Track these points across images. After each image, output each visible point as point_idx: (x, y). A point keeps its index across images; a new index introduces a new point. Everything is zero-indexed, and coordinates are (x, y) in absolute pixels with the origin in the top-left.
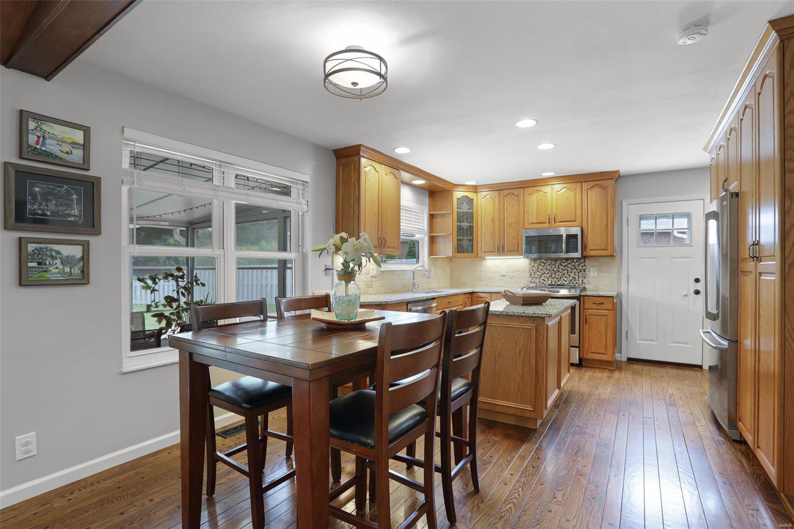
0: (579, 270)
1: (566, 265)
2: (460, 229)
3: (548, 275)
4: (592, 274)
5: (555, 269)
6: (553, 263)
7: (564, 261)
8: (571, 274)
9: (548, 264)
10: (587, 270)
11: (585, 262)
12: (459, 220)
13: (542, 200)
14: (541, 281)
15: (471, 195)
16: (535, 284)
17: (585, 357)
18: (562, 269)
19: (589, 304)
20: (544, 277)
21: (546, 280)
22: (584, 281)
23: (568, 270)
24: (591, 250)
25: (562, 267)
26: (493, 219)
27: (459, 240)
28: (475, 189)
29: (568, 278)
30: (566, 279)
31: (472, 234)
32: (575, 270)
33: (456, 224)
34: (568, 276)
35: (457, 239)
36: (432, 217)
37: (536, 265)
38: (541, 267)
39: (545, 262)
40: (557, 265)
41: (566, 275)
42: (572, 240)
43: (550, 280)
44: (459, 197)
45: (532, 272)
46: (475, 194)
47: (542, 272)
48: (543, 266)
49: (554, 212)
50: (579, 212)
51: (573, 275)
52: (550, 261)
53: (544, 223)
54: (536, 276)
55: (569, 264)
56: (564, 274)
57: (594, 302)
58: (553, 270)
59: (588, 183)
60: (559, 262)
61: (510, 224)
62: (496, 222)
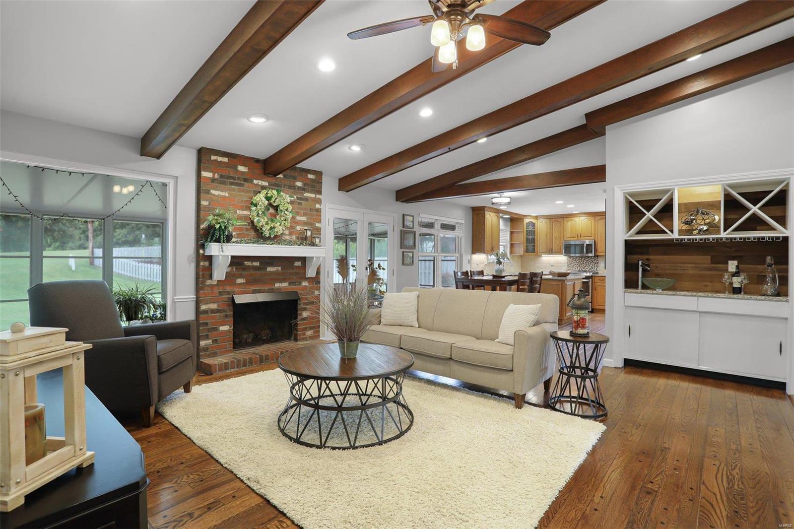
0: (594, 263)
2: (527, 240)
4: (600, 265)
5: (581, 263)
6: (580, 259)
8: (590, 265)
10: (598, 263)
11: (597, 258)
12: (527, 235)
13: (574, 225)
15: (533, 221)
16: (570, 270)
17: (595, 308)
19: (597, 280)
22: (597, 269)
23: (588, 263)
24: (599, 252)
25: (585, 261)
26: (546, 235)
27: (527, 246)
28: (537, 218)
31: (534, 242)
32: (592, 263)
33: (525, 237)
34: (588, 266)
36: (512, 233)
37: (571, 260)
38: (574, 261)
39: (576, 258)
40: (582, 260)
42: (589, 247)
44: (527, 222)
45: (568, 263)
46: (536, 220)
47: (574, 264)
49: (580, 232)
50: (593, 232)
52: (578, 258)
53: (575, 237)
54: (571, 266)
55: (588, 259)
56: (586, 265)
57: (599, 279)
59: (599, 217)
60: (583, 258)
61: (556, 238)
62: (548, 236)
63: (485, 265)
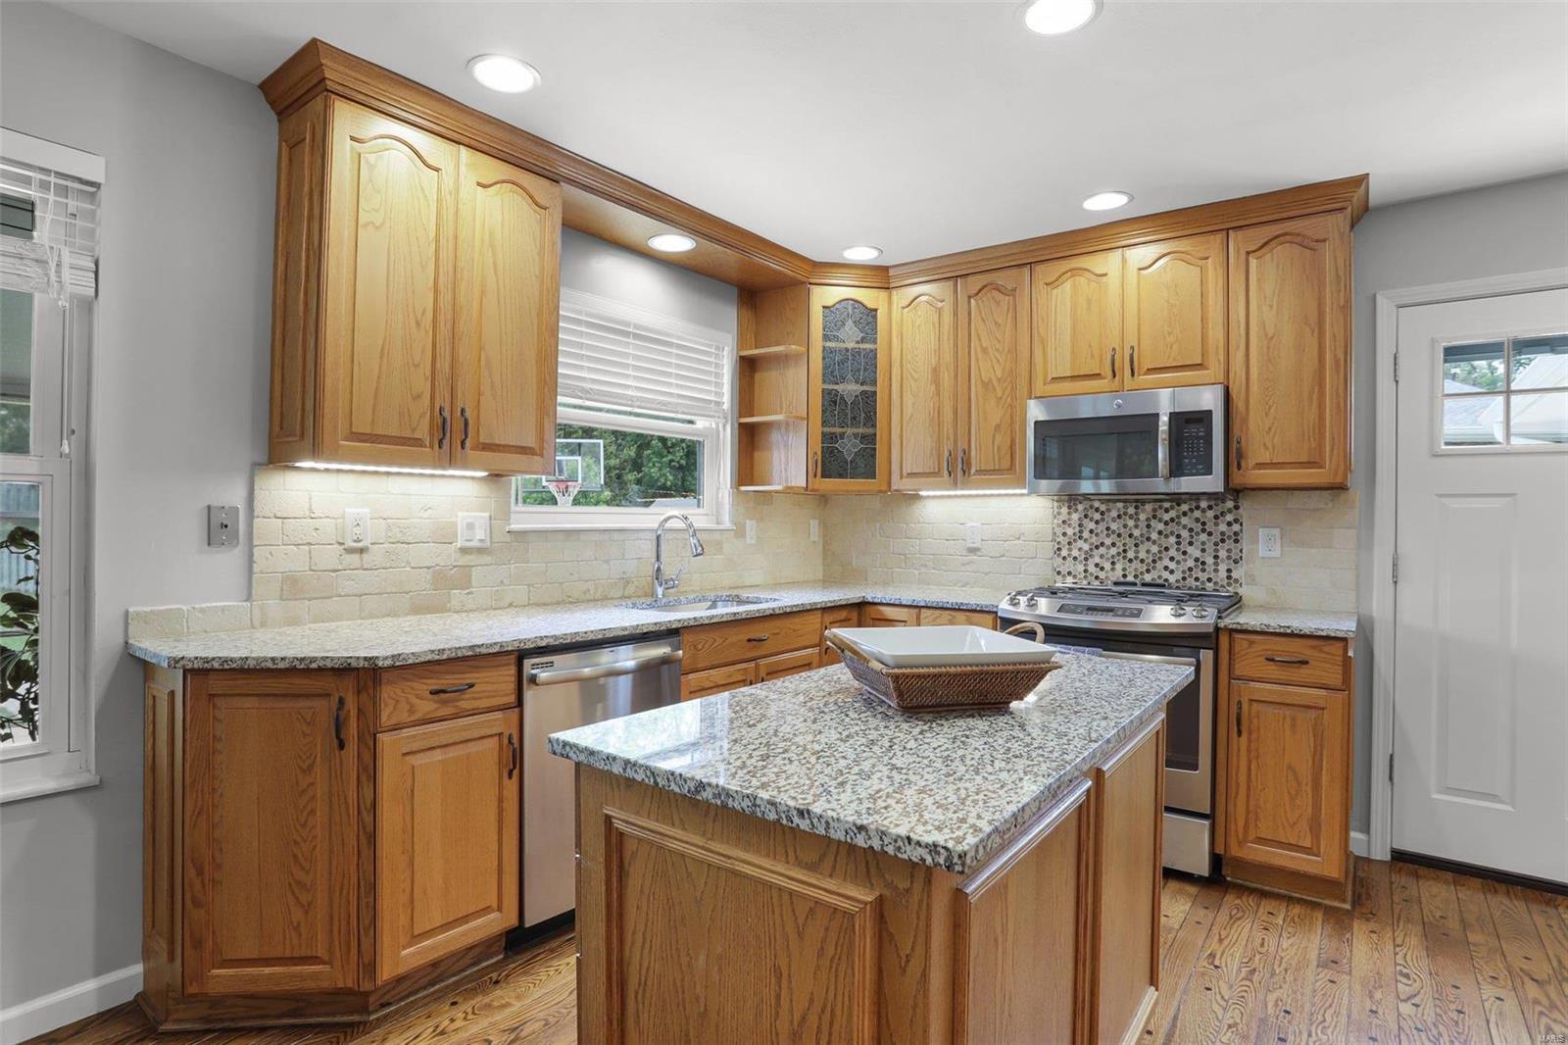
0: (1216, 538)
1: (1172, 520)
2: (832, 400)
3: (1113, 551)
4: (1262, 551)
5: (1137, 533)
6: (1131, 510)
7: (1167, 505)
8: (1190, 550)
9: (1114, 514)
10: (1245, 537)
11: (1237, 508)
12: (829, 375)
13: (1089, 301)
14: (1092, 568)
15: (868, 297)
16: (1070, 580)
17: (1235, 851)
18: (1160, 533)
19: (1251, 659)
20: (1102, 556)
21: (1108, 566)
22: (1234, 575)
23: (1179, 536)
24: (1260, 466)
25: (1161, 527)
26: (936, 371)
27: (828, 438)
28: (881, 276)
29: (1178, 562)
30: (1172, 565)
31: (871, 419)
32: (1204, 537)
33: (818, 386)
34: (1179, 557)
35: (824, 434)
36: (748, 367)
37: (1075, 516)
38: (1092, 525)
39: (1103, 508)
40: (1143, 517)
41: (1172, 552)
42: (1193, 430)
43: (1119, 567)
44: (830, 303)
45: (1061, 539)
46: (883, 294)
47: (1094, 540)
48: (1097, 522)
49: (1131, 339)
50: (1216, 334)
51: (1198, 554)
52: (1120, 505)
53: (1097, 376)
54: (1075, 553)
55: (1185, 514)
56: (1167, 549)
57: (1269, 654)
58: (1131, 536)
59: (1251, 232)
60: (1149, 507)
61: (987, 385)
62: (946, 378)
63: (464, 551)
